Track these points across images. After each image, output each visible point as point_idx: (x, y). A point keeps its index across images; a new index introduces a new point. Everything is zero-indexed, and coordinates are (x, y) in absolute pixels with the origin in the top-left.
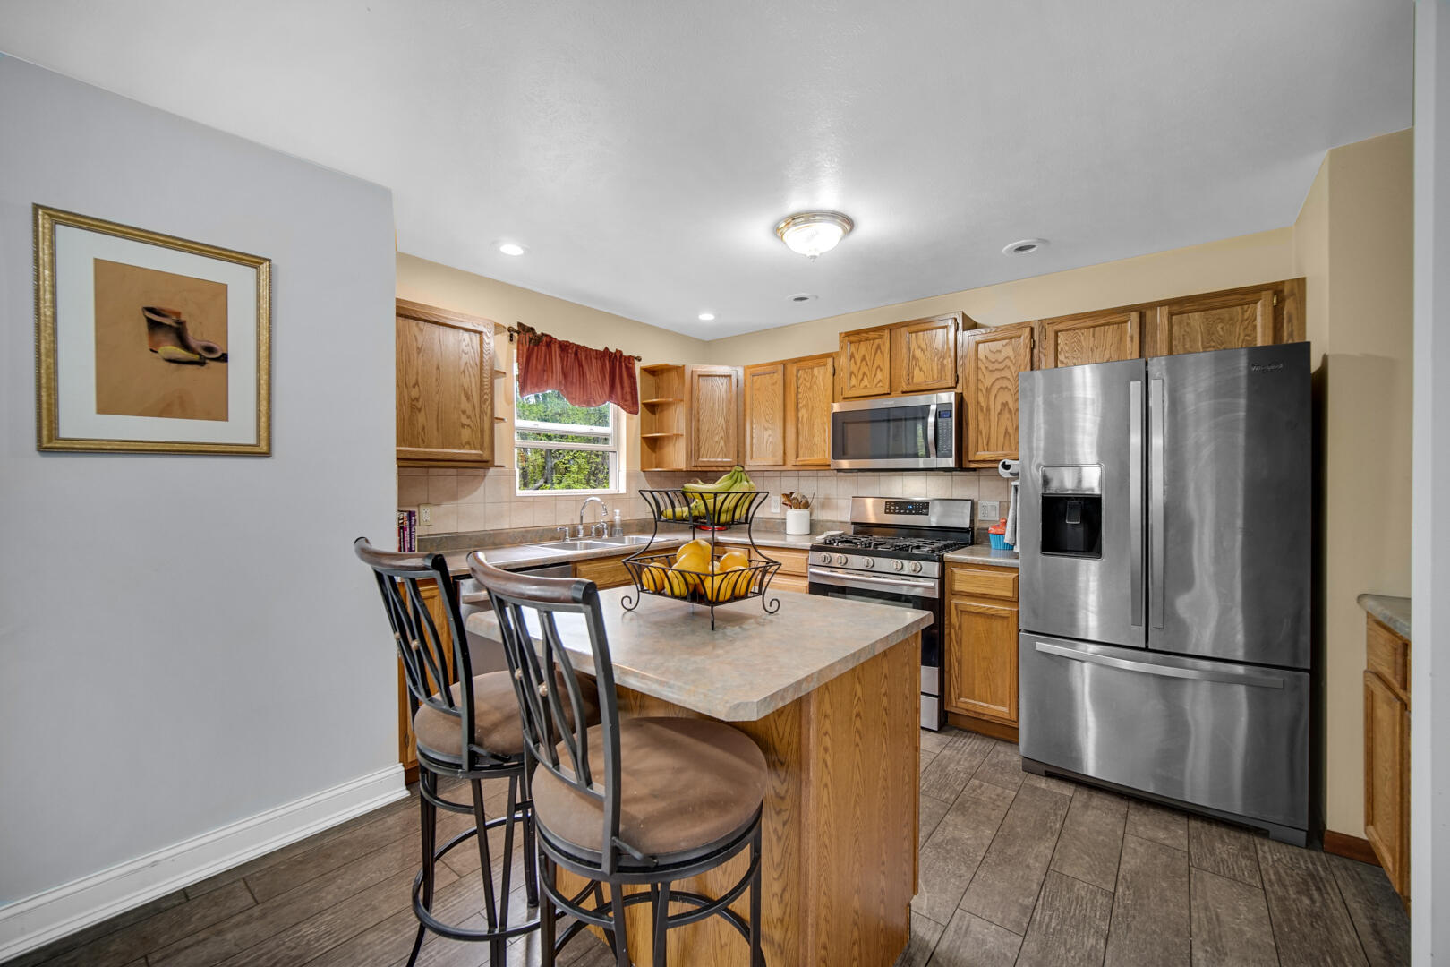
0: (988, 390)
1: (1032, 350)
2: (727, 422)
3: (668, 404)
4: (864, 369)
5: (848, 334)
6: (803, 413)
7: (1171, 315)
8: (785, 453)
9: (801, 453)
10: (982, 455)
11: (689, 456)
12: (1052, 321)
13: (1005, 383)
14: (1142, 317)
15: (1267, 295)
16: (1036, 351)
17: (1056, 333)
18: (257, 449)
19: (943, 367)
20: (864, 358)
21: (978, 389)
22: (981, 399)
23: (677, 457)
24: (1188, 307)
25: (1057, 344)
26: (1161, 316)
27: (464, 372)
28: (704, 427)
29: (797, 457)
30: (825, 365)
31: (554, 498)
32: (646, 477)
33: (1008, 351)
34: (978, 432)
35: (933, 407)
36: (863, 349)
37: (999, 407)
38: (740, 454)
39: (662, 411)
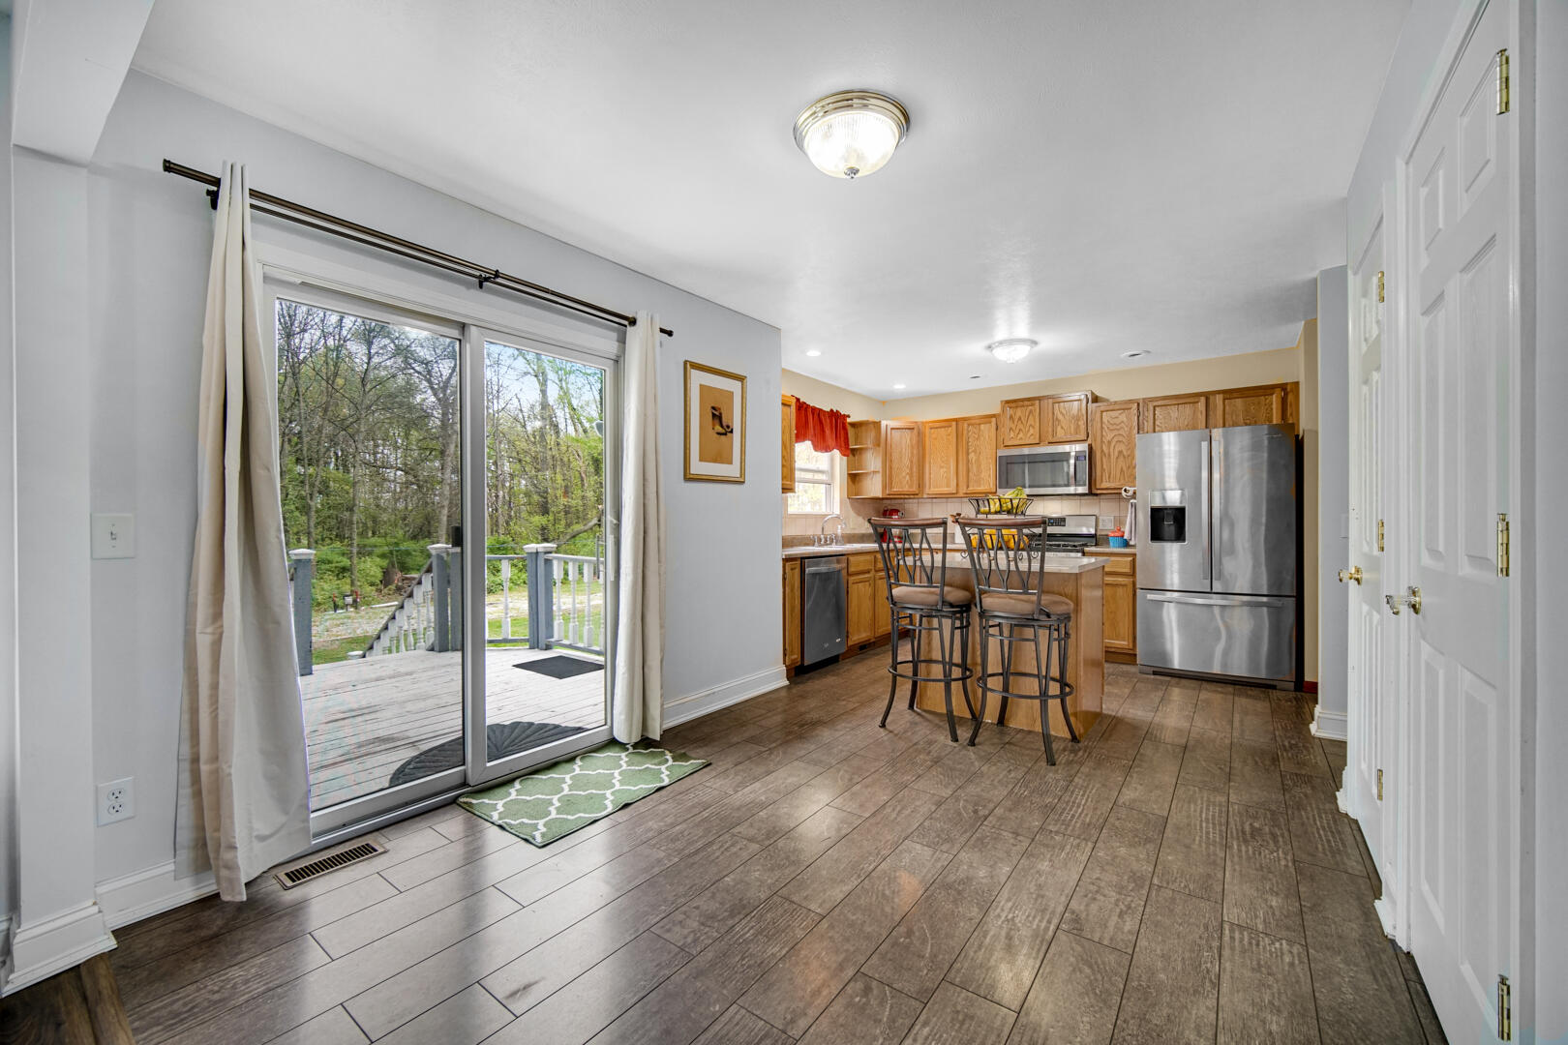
0: (1109, 442)
1: (1138, 417)
2: (912, 462)
3: (866, 449)
4: (1020, 426)
5: (1007, 402)
6: (972, 456)
7: (1224, 399)
8: (957, 485)
9: (971, 484)
10: (1105, 485)
11: (884, 487)
12: (1152, 400)
13: (1121, 439)
14: (1207, 399)
15: (1278, 390)
16: (1141, 418)
17: (1154, 407)
18: (741, 480)
19: (1078, 426)
20: (1020, 419)
21: (1102, 442)
22: (1104, 448)
23: (874, 488)
24: (1235, 395)
25: (1154, 415)
26: (1219, 398)
28: (895, 465)
29: (968, 487)
30: (990, 423)
31: (806, 516)
32: (852, 505)
33: (1123, 417)
34: (1103, 469)
35: (1073, 454)
36: (1019, 412)
37: (1116, 453)
38: (921, 485)
39: (860, 454)
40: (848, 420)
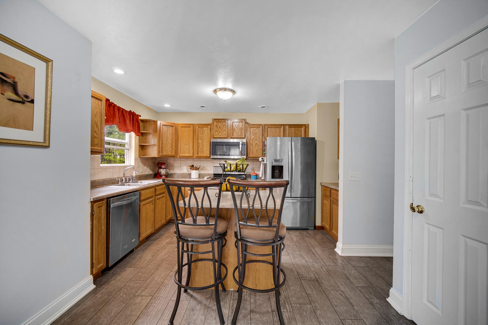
0: (253, 139)
1: (262, 131)
2: (172, 141)
3: (149, 133)
4: (220, 130)
5: (215, 119)
6: (200, 141)
7: (289, 127)
8: (193, 153)
9: (199, 153)
10: (251, 156)
11: (159, 153)
12: (267, 125)
13: (257, 138)
14: (284, 127)
15: (304, 126)
16: (263, 131)
17: (268, 128)
18: (45, 145)
19: (242, 132)
20: (220, 127)
21: (250, 139)
22: (251, 142)
23: (153, 153)
24: (292, 126)
25: (268, 130)
26: (287, 127)
27: (96, 115)
28: (164, 143)
29: (198, 154)
30: (208, 127)
31: (112, 167)
32: (140, 159)
33: (257, 131)
34: (250, 150)
35: (241, 143)
36: (220, 124)
37: (255, 144)
38: (176, 152)
39: (146, 136)
40: (140, 118)
